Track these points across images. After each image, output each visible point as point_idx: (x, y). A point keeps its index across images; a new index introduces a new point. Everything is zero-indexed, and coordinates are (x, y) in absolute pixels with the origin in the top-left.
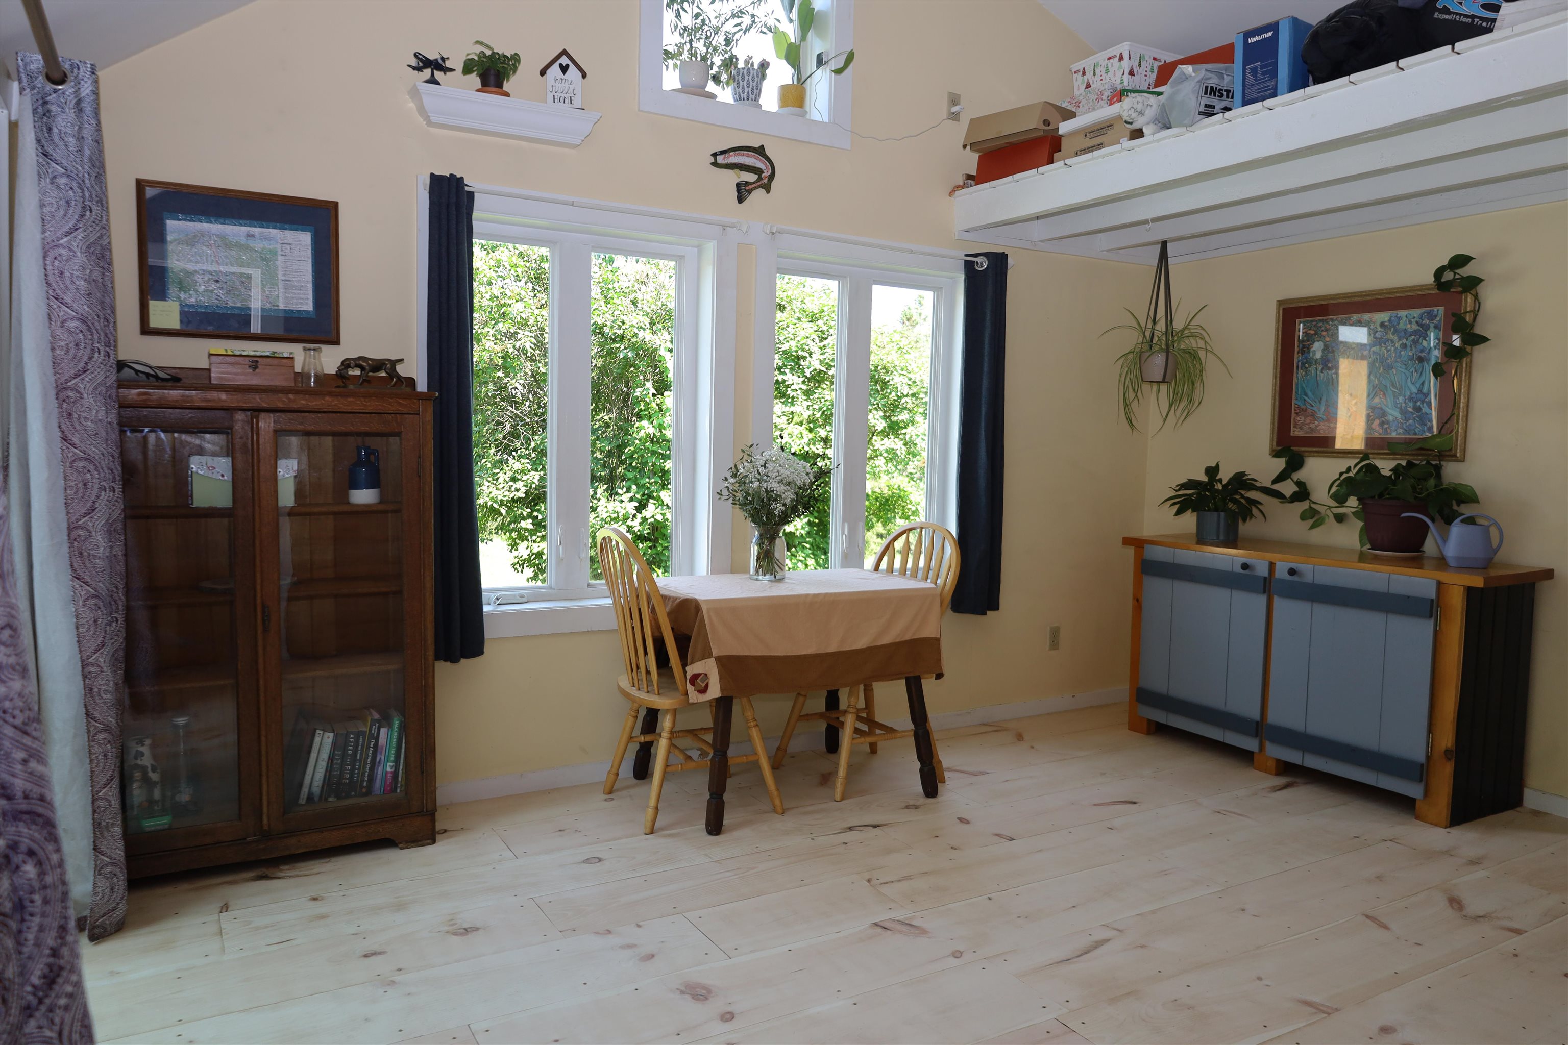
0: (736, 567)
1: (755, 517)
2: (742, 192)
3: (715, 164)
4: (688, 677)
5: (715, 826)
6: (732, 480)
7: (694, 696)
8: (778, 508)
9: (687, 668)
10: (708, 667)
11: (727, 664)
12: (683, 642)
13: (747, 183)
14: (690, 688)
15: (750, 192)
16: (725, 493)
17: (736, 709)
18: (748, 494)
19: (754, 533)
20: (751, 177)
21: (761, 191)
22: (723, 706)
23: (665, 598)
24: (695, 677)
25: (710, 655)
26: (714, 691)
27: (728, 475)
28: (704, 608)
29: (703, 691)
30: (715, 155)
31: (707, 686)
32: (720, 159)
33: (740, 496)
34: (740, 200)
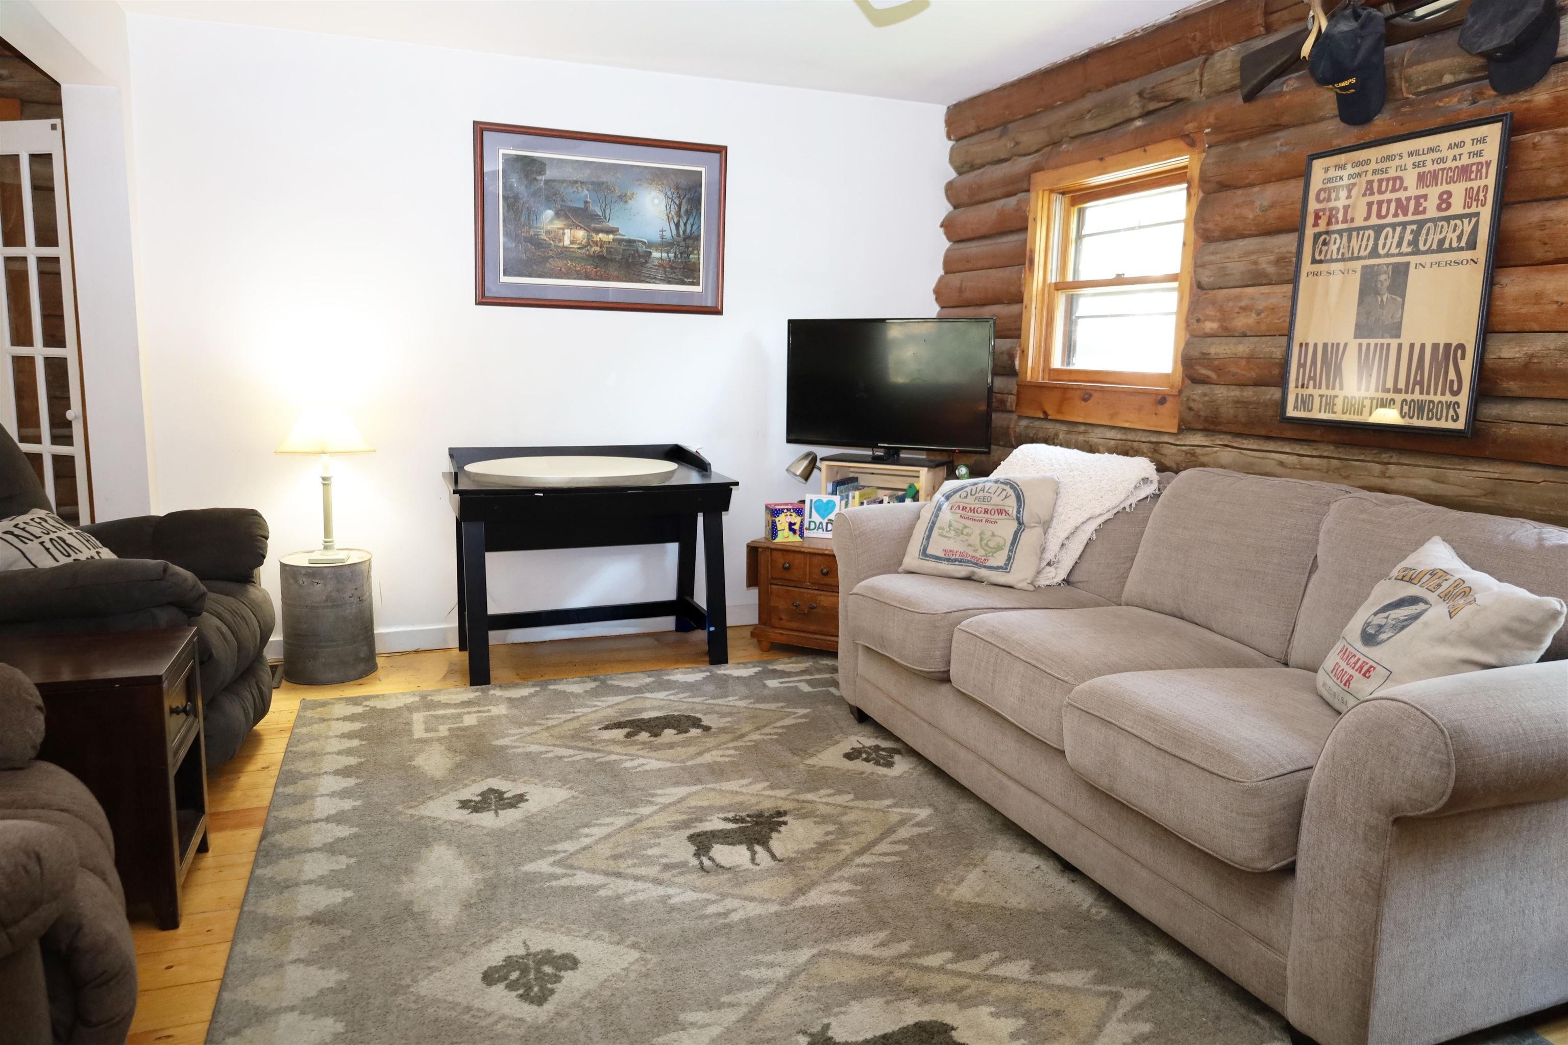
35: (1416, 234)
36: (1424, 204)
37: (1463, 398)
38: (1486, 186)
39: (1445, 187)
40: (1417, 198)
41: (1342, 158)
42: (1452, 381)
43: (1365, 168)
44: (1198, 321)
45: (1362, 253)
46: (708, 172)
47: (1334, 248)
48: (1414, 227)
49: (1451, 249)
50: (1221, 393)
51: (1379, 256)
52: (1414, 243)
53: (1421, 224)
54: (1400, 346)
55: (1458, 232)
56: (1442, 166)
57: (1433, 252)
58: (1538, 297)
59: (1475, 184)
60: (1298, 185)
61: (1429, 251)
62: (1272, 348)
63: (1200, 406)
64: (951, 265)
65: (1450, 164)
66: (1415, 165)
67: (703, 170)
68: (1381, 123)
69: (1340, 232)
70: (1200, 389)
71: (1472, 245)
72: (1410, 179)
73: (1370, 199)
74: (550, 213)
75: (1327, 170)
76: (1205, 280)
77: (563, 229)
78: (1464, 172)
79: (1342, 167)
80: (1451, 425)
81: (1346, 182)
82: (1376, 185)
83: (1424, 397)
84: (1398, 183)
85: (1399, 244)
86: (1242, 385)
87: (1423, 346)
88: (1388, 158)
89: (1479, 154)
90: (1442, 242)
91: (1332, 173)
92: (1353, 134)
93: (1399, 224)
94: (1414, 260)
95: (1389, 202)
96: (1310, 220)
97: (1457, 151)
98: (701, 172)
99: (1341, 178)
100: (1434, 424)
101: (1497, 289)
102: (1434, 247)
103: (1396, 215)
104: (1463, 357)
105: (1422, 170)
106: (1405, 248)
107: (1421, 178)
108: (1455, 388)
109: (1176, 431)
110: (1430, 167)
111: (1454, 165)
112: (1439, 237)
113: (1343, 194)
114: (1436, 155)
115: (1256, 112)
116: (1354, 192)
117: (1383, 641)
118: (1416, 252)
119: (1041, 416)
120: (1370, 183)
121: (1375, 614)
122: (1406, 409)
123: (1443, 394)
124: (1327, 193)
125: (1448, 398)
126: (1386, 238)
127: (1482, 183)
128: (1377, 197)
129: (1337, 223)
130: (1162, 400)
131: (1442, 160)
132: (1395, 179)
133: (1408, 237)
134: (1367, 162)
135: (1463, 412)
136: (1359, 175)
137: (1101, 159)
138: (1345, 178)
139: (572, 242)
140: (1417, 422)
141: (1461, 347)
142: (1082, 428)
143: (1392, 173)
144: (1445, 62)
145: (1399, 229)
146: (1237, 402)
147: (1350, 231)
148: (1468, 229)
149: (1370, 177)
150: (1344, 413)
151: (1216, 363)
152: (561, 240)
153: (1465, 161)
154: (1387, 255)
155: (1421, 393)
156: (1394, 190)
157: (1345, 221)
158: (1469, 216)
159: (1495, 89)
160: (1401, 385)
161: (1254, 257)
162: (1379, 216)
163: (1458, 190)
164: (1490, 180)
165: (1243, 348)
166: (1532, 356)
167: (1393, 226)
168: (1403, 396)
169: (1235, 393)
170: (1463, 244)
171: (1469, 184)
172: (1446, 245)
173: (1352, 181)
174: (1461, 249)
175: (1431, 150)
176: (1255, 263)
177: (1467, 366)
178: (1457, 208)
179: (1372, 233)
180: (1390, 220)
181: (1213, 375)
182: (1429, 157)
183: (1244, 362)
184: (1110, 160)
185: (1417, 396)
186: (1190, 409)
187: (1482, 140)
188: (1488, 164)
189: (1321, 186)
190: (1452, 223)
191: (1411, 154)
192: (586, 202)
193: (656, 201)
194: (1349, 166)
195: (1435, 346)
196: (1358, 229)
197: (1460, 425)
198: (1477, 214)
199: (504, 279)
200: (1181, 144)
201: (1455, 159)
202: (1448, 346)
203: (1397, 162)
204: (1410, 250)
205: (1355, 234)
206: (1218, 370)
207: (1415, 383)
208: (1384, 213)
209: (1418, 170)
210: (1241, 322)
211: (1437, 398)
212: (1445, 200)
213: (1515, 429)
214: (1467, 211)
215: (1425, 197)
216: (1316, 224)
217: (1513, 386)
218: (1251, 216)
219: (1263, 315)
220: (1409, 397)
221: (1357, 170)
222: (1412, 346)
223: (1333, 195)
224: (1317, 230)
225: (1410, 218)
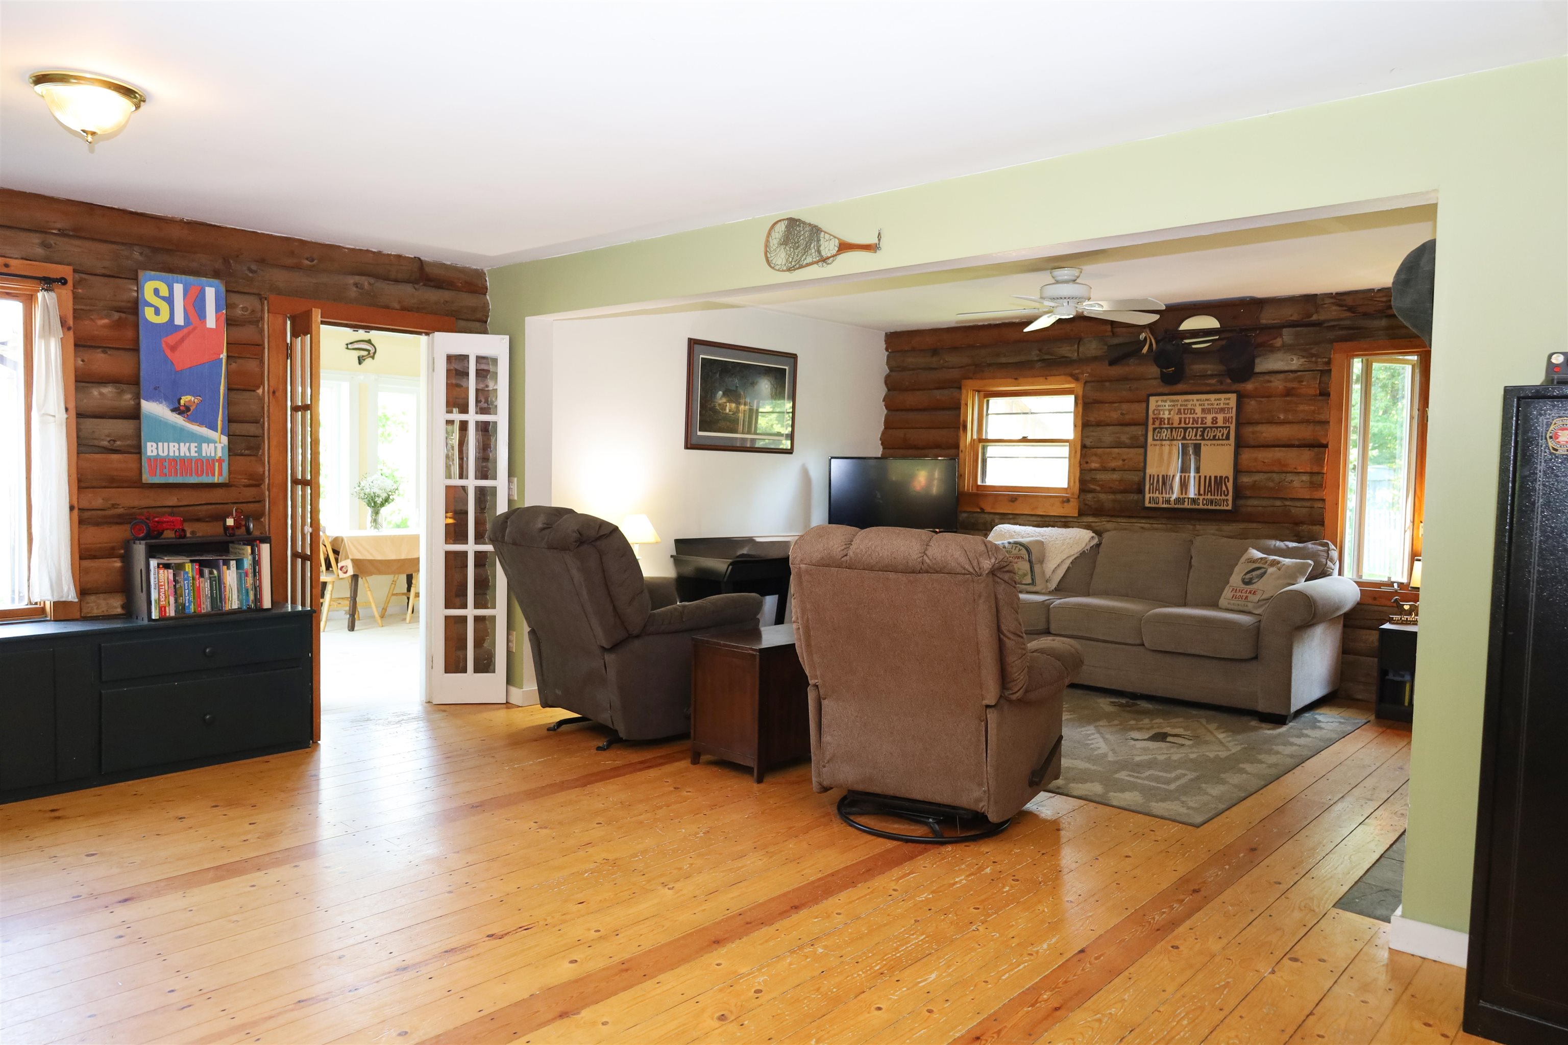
0: (362, 527)
1: (369, 504)
2: (360, 360)
3: (347, 348)
4: (339, 567)
5: (352, 628)
6: (359, 488)
7: (342, 575)
8: (379, 501)
9: (339, 564)
10: (347, 563)
11: (356, 563)
12: (336, 552)
13: (363, 356)
14: (340, 572)
15: (364, 360)
16: (355, 494)
17: (360, 579)
18: (365, 494)
19: (369, 511)
20: (365, 353)
21: (371, 359)
22: (355, 577)
23: (328, 537)
24: (342, 567)
25: (348, 558)
26: (351, 572)
27: (357, 486)
28: (345, 540)
29: (346, 573)
30: (347, 345)
31: (347, 571)
32: (350, 346)
33: (362, 495)
34: (360, 363)
35: (1203, 432)
36: (1205, 421)
37: (1230, 497)
38: (1232, 417)
39: (1214, 415)
40: (1202, 418)
41: (1165, 398)
42: (1224, 491)
43: (1176, 403)
44: (1087, 463)
45: (1178, 438)
46: (789, 369)
47: (1164, 435)
48: (1202, 429)
49: (1219, 439)
50: (1103, 496)
51: (1187, 440)
52: (1202, 435)
53: (1205, 428)
54: (1200, 477)
55: (1221, 433)
56: (1212, 407)
57: (1211, 440)
58: (1256, 460)
59: (1227, 416)
60: (1144, 405)
61: (1209, 439)
62: (1134, 477)
63: (1092, 503)
64: (889, 425)
65: (1215, 406)
66: (1200, 405)
67: (787, 368)
68: (1180, 387)
69: (1167, 428)
70: (1089, 496)
71: (1228, 438)
72: (1198, 410)
73: (1180, 416)
74: (721, 393)
75: (1157, 402)
76: (1088, 443)
77: (726, 403)
78: (1222, 410)
79: (1166, 401)
80: (1225, 508)
81: (1167, 407)
82: (1182, 411)
83: (1213, 497)
84: (1193, 411)
85: (1196, 435)
86: (1114, 493)
87: (1210, 477)
88: (1187, 400)
89: (1228, 404)
90: (1215, 436)
91: (1160, 403)
92: (1166, 389)
93: (1195, 428)
94: (1203, 442)
95: (1189, 418)
96: (1151, 421)
97: (1218, 402)
98: (786, 369)
99: (1165, 406)
100: (1218, 508)
101: (1239, 457)
102: (1211, 438)
103: (1193, 424)
104: (1228, 481)
105: (1203, 407)
106: (1198, 437)
107: (1203, 410)
108: (1226, 493)
109: (1077, 515)
110: (1206, 406)
111: (1217, 407)
112: (1213, 434)
113: (1167, 413)
114: (1209, 402)
115: (1116, 371)
116: (1172, 412)
117: (1255, 583)
118: (1203, 439)
119: (979, 510)
120: (1179, 410)
121: (1245, 574)
122: (1205, 502)
123: (1221, 495)
124: (1158, 410)
125: (1223, 497)
126: (1189, 432)
127: (1230, 415)
128: (1183, 416)
129: (1164, 424)
130: (1068, 501)
131: (1212, 404)
132: (1191, 409)
133: (1199, 433)
134: (1178, 401)
135: (1230, 503)
136: (1174, 406)
137: (1016, 379)
138: (1167, 406)
139: (730, 411)
140: (1209, 507)
141: (1227, 477)
142: (1011, 516)
143: (1189, 407)
144: (1209, 366)
145: (1195, 430)
146: (1114, 501)
147: (1172, 429)
148: (1226, 432)
149: (1179, 407)
150: (1175, 504)
151: (1101, 483)
152: (725, 409)
153: (1222, 406)
154: (1190, 440)
155: (1211, 495)
156: (1191, 413)
157: (1168, 424)
158: (1226, 427)
159: (1231, 379)
160: (1202, 492)
161: (1117, 435)
162: (1185, 423)
163: (1220, 417)
164: (1233, 413)
165: (1116, 476)
166: (1255, 481)
167: (1193, 428)
168: (1203, 497)
169: (1111, 497)
170: (1224, 438)
171: (1225, 415)
172: (1217, 438)
173: (1170, 408)
174: (1224, 440)
175: (1207, 400)
176: (1119, 438)
177: (1230, 485)
178: (1220, 424)
179: (1183, 430)
180: (1190, 425)
181: (1098, 488)
182: (1206, 402)
183: (1117, 483)
184: (1021, 380)
185: (1209, 497)
186: (1086, 505)
187: (1229, 399)
188: (1232, 408)
189: (1155, 408)
190: (1219, 429)
191: (1198, 400)
192: (737, 387)
193: (767, 386)
194: (1168, 401)
195: (1216, 477)
196: (1176, 428)
197: (1230, 508)
198: (1229, 427)
199: (700, 433)
200: (1070, 379)
201: (1217, 404)
202: (1221, 477)
203: (1191, 402)
204: (1201, 438)
205: (1174, 430)
206: (1102, 486)
207: (1208, 491)
208: (1187, 422)
209: (1201, 407)
210: (1113, 464)
211: (1218, 498)
212: (1215, 420)
213: (1249, 509)
214: (1224, 425)
215: (1206, 418)
216: (1154, 424)
217: (1248, 493)
218: (1115, 416)
219: (1126, 461)
220: (1206, 497)
221: (1172, 403)
222: (1205, 477)
223: (1162, 413)
224: (1154, 426)
225: (1199, 425)
